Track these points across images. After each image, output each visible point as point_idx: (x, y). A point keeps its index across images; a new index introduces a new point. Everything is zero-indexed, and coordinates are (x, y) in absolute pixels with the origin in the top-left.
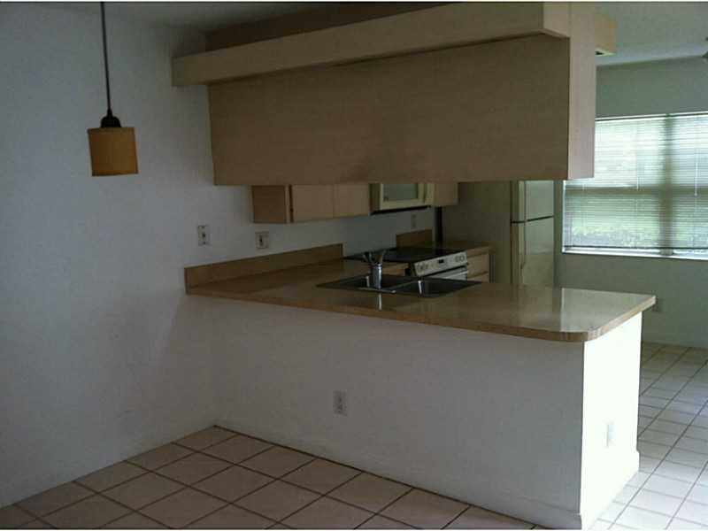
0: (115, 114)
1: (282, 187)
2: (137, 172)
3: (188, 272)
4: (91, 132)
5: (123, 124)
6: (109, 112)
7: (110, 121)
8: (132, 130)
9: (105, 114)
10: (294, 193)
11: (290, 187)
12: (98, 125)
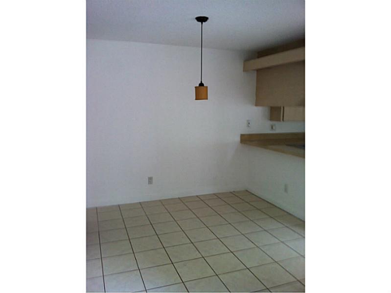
0: (203, 82)
1: (280, 108)
2: (207, 99)
3: (242, 136)
4: (196, 87)
5: (205, 85)
6: (201, 82)
7: (201, 84)
8: (207, 87)
9: (200, 82)
10: (285, 109)
11: (284, 108)
12: (198, 86)
